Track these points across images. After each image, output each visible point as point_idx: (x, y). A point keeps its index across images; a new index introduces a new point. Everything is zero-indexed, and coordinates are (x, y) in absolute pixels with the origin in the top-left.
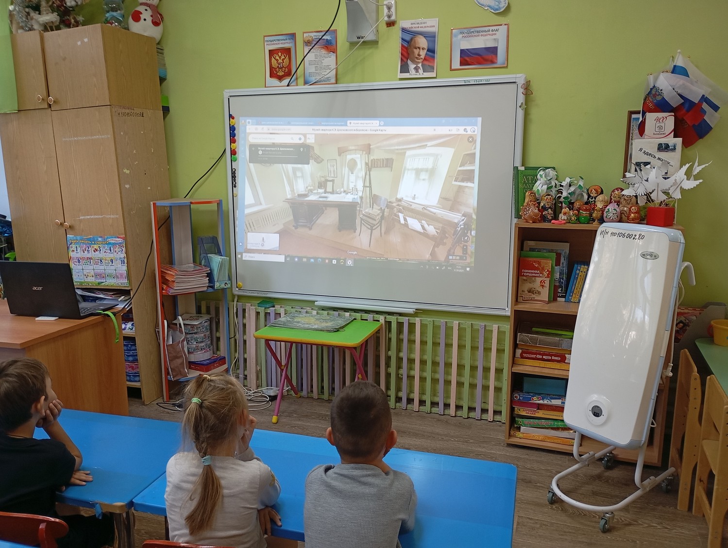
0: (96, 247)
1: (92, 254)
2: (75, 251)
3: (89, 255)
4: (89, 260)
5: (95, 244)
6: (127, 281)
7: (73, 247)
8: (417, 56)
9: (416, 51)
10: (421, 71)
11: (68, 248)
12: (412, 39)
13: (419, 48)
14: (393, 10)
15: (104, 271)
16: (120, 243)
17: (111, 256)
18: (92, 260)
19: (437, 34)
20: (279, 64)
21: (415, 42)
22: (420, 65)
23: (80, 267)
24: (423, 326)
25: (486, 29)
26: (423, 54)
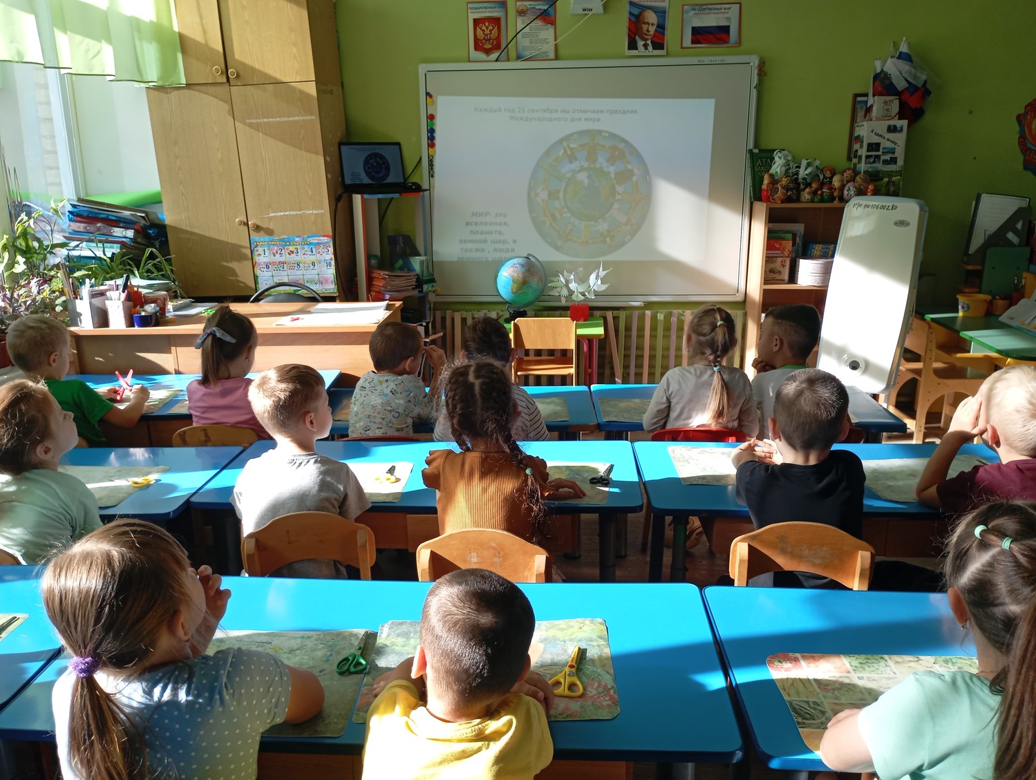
0: (291, 248)
1: (285, 257)
2: (263, 255)
3: (282, 259)
4: (282, 265)
5: (290, 245)
6: (334, 287)
7: (260, 250)
8: (645, 32)
9: (645, 27)
10: (650, 48)
11: (252, 252)
12: (640, 14)
13: (648, 24)
15: (302, 277)
17: (313, 258)
18: (285, 265)
19: (667, 10)
20: (486, 35)
21: (644, 17)
22: (649, 42)
23: (270, 274)
24: (654, 320)
25: (719, 6)
26: (652, 29)
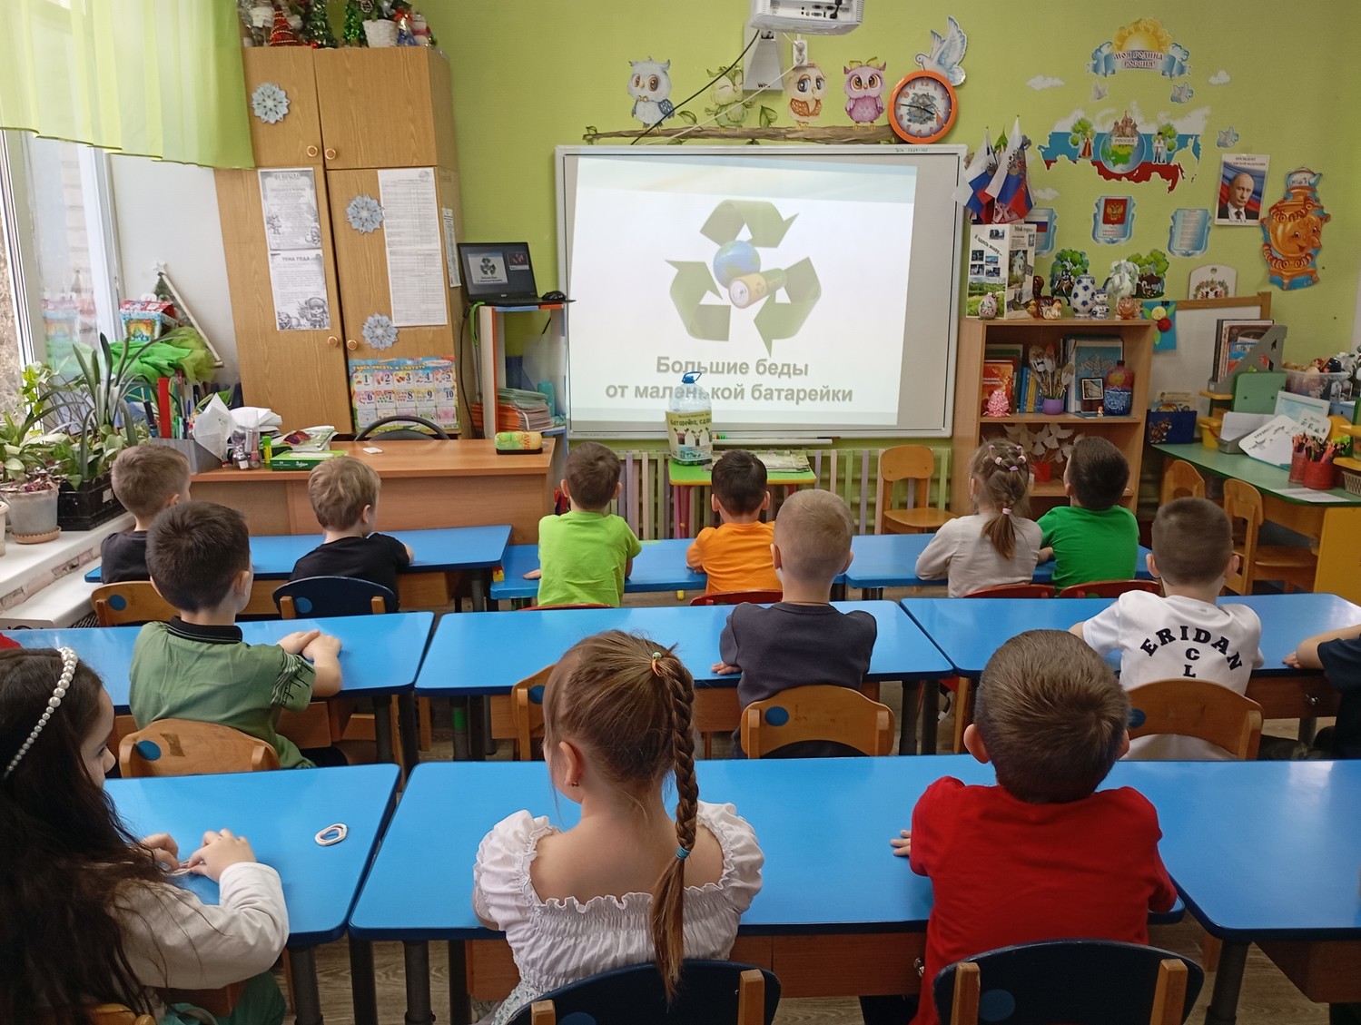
0: (401, 374)
1: (394, 385)
2: (364, 382)
3: (389, 388)
4: (388, 395)
5: (400, 370)
6: (455, 422)
7: (360, 376)
11: (349, 379)
14: (805, 52)
15: (414, 409)
16: (447, 367)
17: (430, 386)
18: (393, 395)
23: (372, 406)
24: (841, 461)
